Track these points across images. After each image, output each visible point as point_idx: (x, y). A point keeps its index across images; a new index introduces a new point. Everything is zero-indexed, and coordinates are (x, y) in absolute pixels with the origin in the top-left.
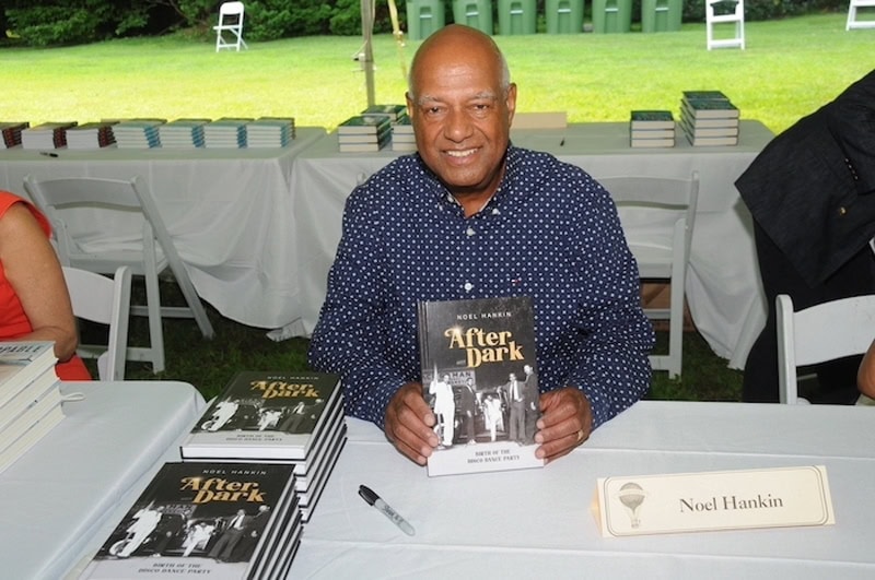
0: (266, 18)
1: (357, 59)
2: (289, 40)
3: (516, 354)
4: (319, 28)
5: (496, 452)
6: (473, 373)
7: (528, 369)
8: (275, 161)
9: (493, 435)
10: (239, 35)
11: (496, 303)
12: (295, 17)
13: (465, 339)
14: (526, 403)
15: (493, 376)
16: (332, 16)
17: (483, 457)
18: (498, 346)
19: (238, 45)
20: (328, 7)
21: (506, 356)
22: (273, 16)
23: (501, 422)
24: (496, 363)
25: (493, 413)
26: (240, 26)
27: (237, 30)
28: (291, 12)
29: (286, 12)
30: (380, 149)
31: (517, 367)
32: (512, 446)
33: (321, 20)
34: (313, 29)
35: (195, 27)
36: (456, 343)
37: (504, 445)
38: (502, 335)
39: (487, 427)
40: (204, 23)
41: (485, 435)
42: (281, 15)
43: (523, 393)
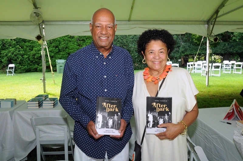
0: (21, 68)
1: (41, 79)
2: (27, 73)
3: (117, 110)
4: (35, 70)
5: (110, 131)
6: (107, 113)
7: (119, 114)
8: (8, 112)
9: (110, 127)
10: (13, 72)
11: (114, 99)
12: (28, 68)
13: (106, 106)
14: (118, 121)
15: (111, 114)
16: (38, 68)
17: (107, 132)
18: (113, 108)
19: (13, 74)
20: (37, 65)
21: (115, 110)
22: (23, 67)
23: (112, 124)
24: (112, 112)
25: (110, 122)
26: (13, 70)
27: (13, 71)
28: (27, 67)
29: (26, 66)
30: (39, 108)
31: (117, 113)
32: (114, 130)
33: (35, 68)
34: (33, 70)
35: (2, 70)
36: (104, 106)
37: (112, 129)
38: (114, 106)
39: (109, 125)
40: (4, 69)
41: (108, 127)
42: (25, 67)
43: (117, 119)
